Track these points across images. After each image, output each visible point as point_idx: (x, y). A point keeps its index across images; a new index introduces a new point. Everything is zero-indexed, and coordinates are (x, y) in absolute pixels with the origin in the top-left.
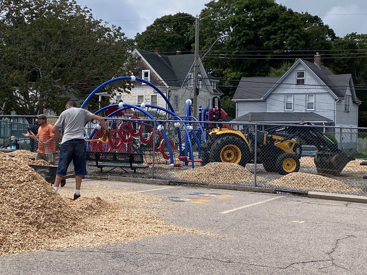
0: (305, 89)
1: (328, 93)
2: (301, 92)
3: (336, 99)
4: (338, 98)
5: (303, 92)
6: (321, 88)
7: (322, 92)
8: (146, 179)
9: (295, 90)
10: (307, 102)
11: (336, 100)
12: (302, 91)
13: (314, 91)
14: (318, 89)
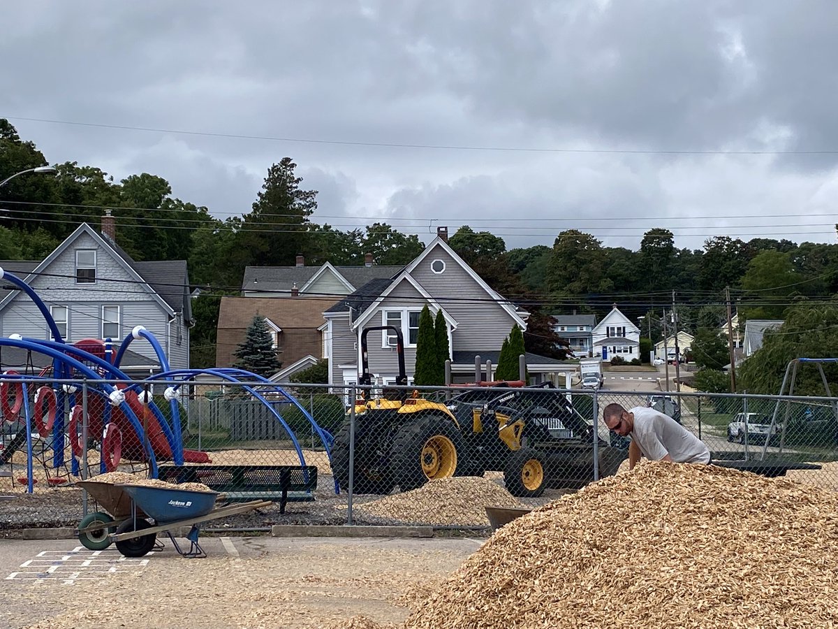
0: (98, 293)
1: (153, 303)
2: (89, 300)
3: (169, 315)
4: (175, 313)
5: (92, 300)
6: (136, 291)
7: (138, 300)
8: (331, 526)
9: (72, 294)
10: (103, 322)
11: (170, 318)
12: (90, 296)
13: (117, 296)
14: (128, 293)
